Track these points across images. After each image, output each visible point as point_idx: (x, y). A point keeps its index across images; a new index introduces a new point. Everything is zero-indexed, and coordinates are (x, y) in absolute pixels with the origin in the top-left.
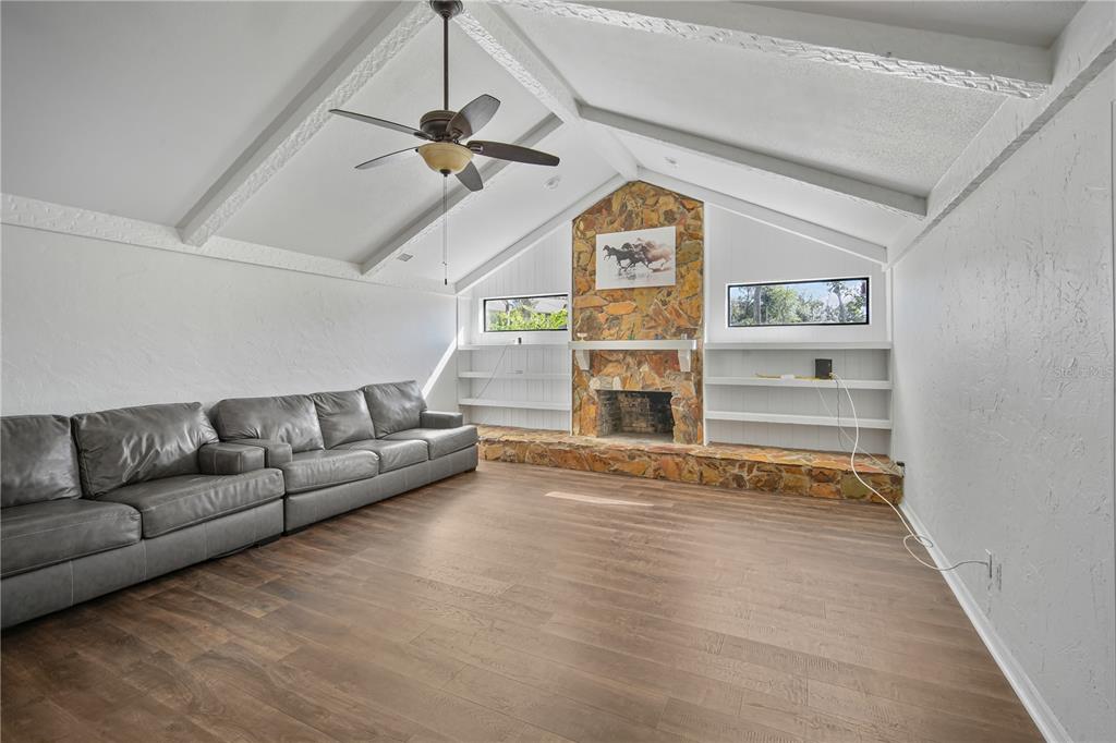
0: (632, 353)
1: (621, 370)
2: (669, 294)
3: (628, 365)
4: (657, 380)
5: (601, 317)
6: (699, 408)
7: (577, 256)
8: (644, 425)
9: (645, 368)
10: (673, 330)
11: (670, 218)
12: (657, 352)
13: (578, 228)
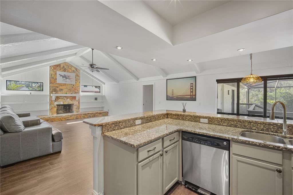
0: (66, 97)
1: (63, 100)
2: (73, 86)
3: (64, 99)
4: (71, 102)
5: (58, 89)
6: (79, 106)
7: (51, 75)
8: (61, 112)
9: (68, 100)
10: (74, 93)
11: (74, 72)
12: (71, 96)
13: (51, 68)
